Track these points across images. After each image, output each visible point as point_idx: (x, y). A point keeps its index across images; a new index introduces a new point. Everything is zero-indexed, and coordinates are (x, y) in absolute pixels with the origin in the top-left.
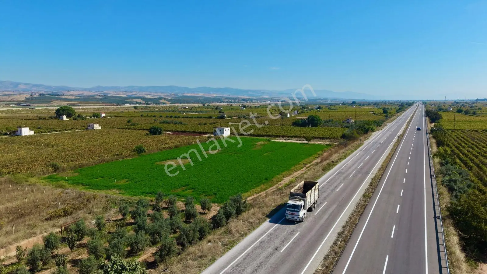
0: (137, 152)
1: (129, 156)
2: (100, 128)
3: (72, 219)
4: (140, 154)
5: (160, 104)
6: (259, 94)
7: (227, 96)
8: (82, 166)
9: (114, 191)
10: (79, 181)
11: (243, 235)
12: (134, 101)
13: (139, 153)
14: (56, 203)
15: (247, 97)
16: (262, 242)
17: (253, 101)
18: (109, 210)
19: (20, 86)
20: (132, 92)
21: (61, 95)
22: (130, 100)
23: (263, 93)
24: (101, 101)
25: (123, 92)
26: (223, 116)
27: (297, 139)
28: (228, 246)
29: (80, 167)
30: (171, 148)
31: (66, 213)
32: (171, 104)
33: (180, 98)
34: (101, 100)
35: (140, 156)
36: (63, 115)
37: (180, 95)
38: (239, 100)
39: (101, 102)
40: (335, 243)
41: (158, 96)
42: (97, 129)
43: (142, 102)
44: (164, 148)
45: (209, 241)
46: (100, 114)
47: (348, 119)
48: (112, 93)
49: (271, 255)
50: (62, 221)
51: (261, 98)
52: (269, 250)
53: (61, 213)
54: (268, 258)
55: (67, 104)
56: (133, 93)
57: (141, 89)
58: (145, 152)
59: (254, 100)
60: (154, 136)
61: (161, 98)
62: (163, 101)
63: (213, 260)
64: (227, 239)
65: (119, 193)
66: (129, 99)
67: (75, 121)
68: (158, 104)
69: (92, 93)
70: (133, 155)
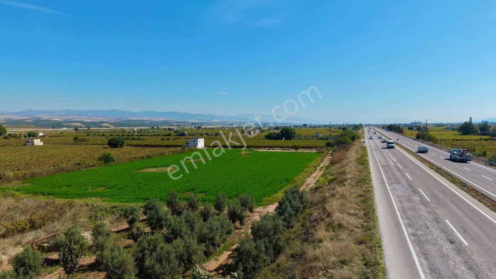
0: (104, 161)
1: (94, 166)
2: (42, 144)
3: (46, 234)
4: (108, 164)
5: (103, 127)
6: (209, 119)
7: (174, 120)
8: (33, 176)
9: (92, 199)
10: (36, 191)
12: (73, 125)
13: (106, 162)
14: (11, 213)
15: (197, 121)
17: (204, 125)
18: (101, 219)
20: (68, 116)
22: (68, 124)
23: (213, 117)
24: (32, 125)
25: (58, 116)
26: (184, 133)
27: (280, 148)
29: (32, 177)
30: (143, 158)
31: (33, 226)
32: (114, 127)
33: (124, 122)
34: (31, 123)
35: (107, 166)
37: (124, 119)
38: (189, 123)
41: (98, 120)
42: (39, 145)
43: (82, 125)
44: (135, 158)
46: (37, 133)
47: (317, 134)
48: (45, 117)
50: (30, 236)
51: (212, 122)
53: (26, 225)
56: (71, 117)
57: (80, 113)
58: (114, 161)
59: (205, 123)
60: (115, 149)
61: (104, 122)
62: (105, 125)
65: (103, 201)
66: (65, 123)
67: (6, 140)
68: (101, 127)
69: (21, 117)
70: (99, 165)
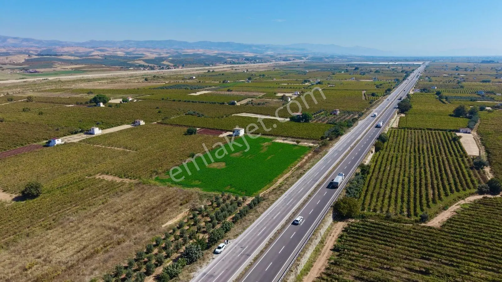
11: (262, 213)
12: (137, 63)
16: (268, 216)
19: (8, 40)
20: (129, 48)
21: (59, 55)
22: (132, 62)
26: (234, 103)
28: (258, 217)
33: (182, 58)
36: (100, 102)
37: (180, 51)
39: (104, 66)
40: (291, 216)
42: (143, 124)
45: (251, 215)
46: (127, 99)
49: (271, 220)
52: (270, 218)
54: (270, 220)
55: (71, 68)
61: (162, 59)
62: (165, 63)
63: (254, 221)
64: (257, 214)
